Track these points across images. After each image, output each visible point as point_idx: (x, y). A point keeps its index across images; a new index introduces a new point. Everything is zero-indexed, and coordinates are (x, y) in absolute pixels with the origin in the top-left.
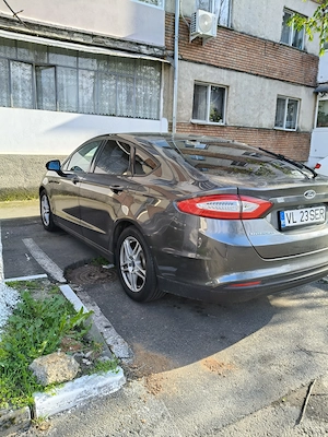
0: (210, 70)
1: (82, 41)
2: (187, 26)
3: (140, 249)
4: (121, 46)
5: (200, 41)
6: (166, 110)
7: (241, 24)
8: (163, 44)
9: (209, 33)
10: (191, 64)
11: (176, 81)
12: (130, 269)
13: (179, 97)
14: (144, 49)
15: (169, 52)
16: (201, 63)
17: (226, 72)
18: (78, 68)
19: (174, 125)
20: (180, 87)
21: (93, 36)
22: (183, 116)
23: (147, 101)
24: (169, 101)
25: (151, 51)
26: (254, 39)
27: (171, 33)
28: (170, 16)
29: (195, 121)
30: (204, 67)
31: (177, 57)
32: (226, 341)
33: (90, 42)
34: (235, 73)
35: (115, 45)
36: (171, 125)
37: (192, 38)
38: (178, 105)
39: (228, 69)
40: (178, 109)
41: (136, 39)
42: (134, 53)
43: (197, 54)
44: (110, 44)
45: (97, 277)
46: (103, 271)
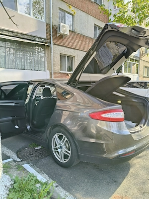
0: (66, 49)
1: (7, 34)
2: (56, 30)
3: (66, 139)
4: (26, 37)
5: (61, 36)
6: (48, 67)
7: (78, 30)
8: (45, 37)
9: (66, 33)
10: (58, 46)
11: (52, 54)
12: (59, 150)
13: (54, 61)
14: (37, 39)
15: (48, 41)
16: (62, 46)
17: (73, 50)
18: (5, 47)
19: (52, 73)
20: (54, 56)
21: (13, 32)
22: (56, 69)
23: (39, 63)
24: (49, 63)
25: (40, 40)
26: (84, 36)
27: (49, 33)
28: (48, 25)
29: (61, 72)
30: (64, 48)
31: (52, 43)
32: (117, 183)
33: (12, 35)
34: (77, 51)
35: (24, 37)
36: (51, 73)
37: (58, 35)
38: (54, 64)
39: (74, 49)
40: (54, 66)
41: (33, 35)
42: (32, 40)
43: (60, 42)
44: (21, 36)
45: (34, 155)
46: (36, 151)
